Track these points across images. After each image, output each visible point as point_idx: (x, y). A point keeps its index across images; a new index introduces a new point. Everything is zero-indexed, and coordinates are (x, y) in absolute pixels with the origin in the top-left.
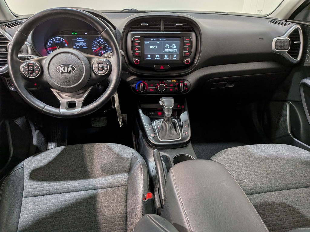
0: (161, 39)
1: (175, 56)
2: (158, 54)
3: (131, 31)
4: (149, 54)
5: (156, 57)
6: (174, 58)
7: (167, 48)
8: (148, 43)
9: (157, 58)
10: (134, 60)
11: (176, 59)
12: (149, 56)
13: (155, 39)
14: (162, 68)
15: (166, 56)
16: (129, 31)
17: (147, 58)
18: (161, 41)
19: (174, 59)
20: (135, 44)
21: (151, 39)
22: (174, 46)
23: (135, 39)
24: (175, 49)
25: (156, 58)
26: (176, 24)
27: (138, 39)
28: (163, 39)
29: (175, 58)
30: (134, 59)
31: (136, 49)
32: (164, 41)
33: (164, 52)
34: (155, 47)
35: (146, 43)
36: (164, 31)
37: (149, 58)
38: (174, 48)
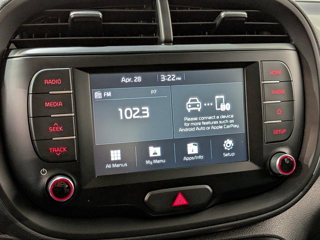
0: (163, 78)
1: (229, 143)
2: (155, 144)
3: (21, 46)
4: (115, 147)
5: (151, 155)
6: (227, 152)
7: (194, 114)
8: (109, 94)
9: (155, 161)
10: (45, 180)
11: (233, 154)
12: (116, 155)
13: (138, 79)
14: (180, 201)
15: (192, 148)
16: (12, 46)
17: (108, 166)
18: (166, 83)
19: (226, 155)
20: (47, 104)
21: (123, 80)
22: (220, 101)
23: (46, 82)
24: (226, 113)
25: (148, 162)
26: (223, 14)
27: (58, 82)
28: (172, 77)
29: (231, 151)
30: (45, 174)
31: (52, 129)
32: (176, 83)
33: (181, 130)
34: (140, 114)
35: (98, 95)
36: (176, 42)
37: (117, 162)
38: (221, 113)
